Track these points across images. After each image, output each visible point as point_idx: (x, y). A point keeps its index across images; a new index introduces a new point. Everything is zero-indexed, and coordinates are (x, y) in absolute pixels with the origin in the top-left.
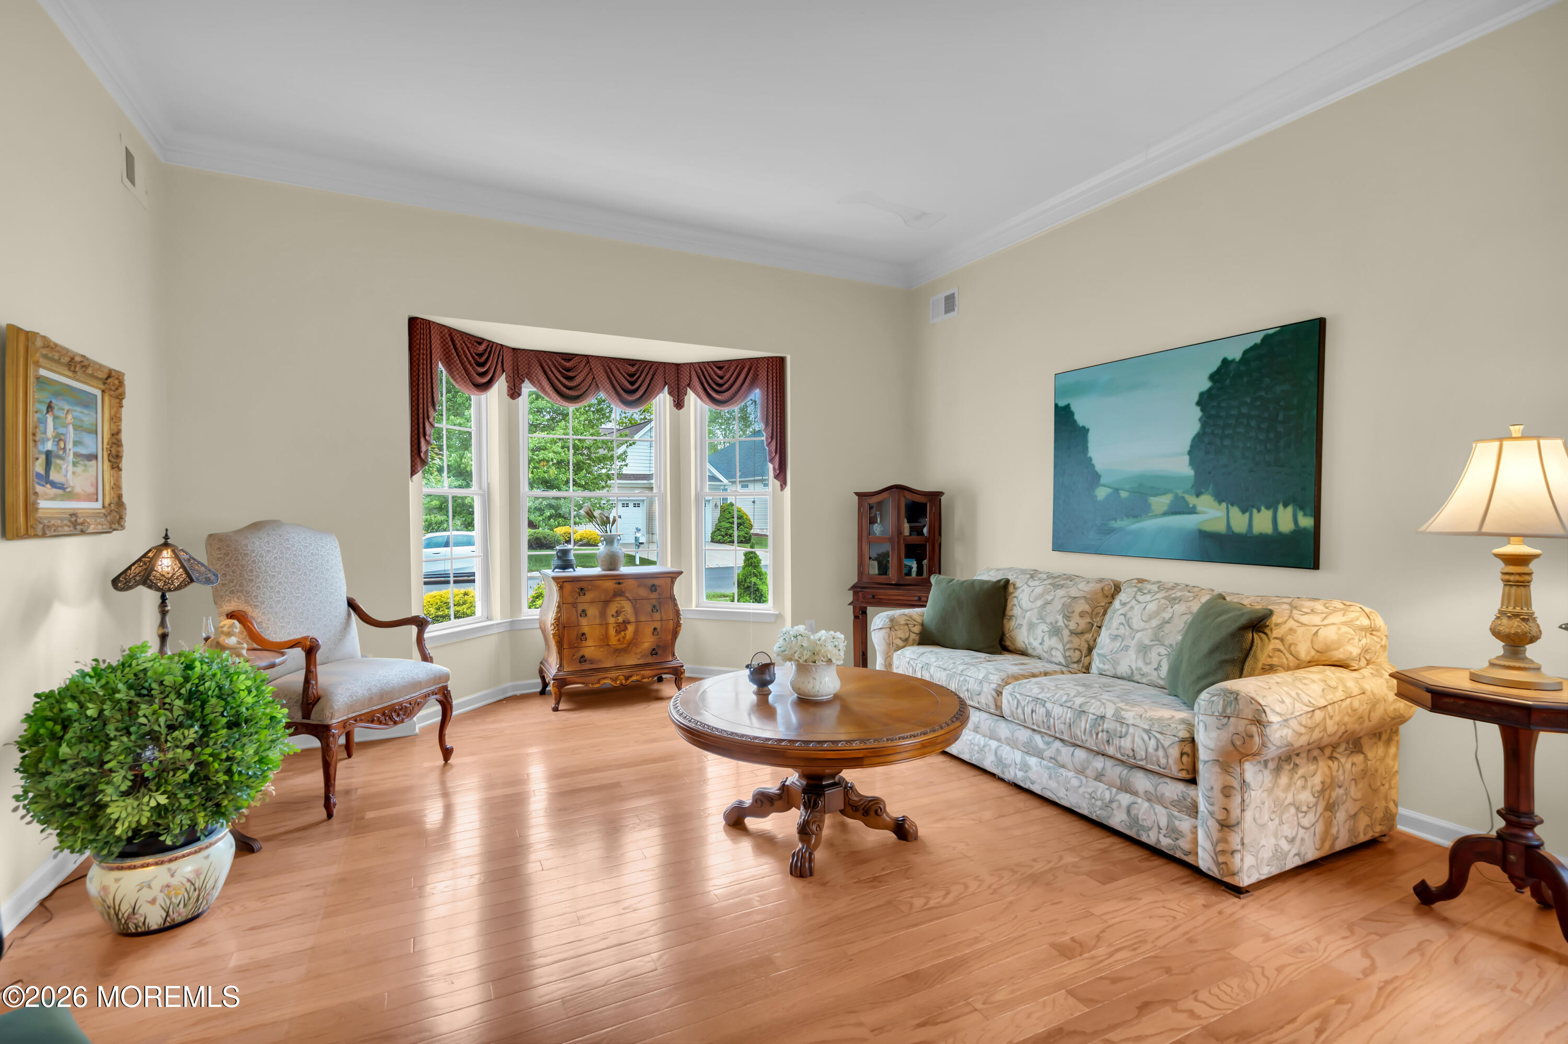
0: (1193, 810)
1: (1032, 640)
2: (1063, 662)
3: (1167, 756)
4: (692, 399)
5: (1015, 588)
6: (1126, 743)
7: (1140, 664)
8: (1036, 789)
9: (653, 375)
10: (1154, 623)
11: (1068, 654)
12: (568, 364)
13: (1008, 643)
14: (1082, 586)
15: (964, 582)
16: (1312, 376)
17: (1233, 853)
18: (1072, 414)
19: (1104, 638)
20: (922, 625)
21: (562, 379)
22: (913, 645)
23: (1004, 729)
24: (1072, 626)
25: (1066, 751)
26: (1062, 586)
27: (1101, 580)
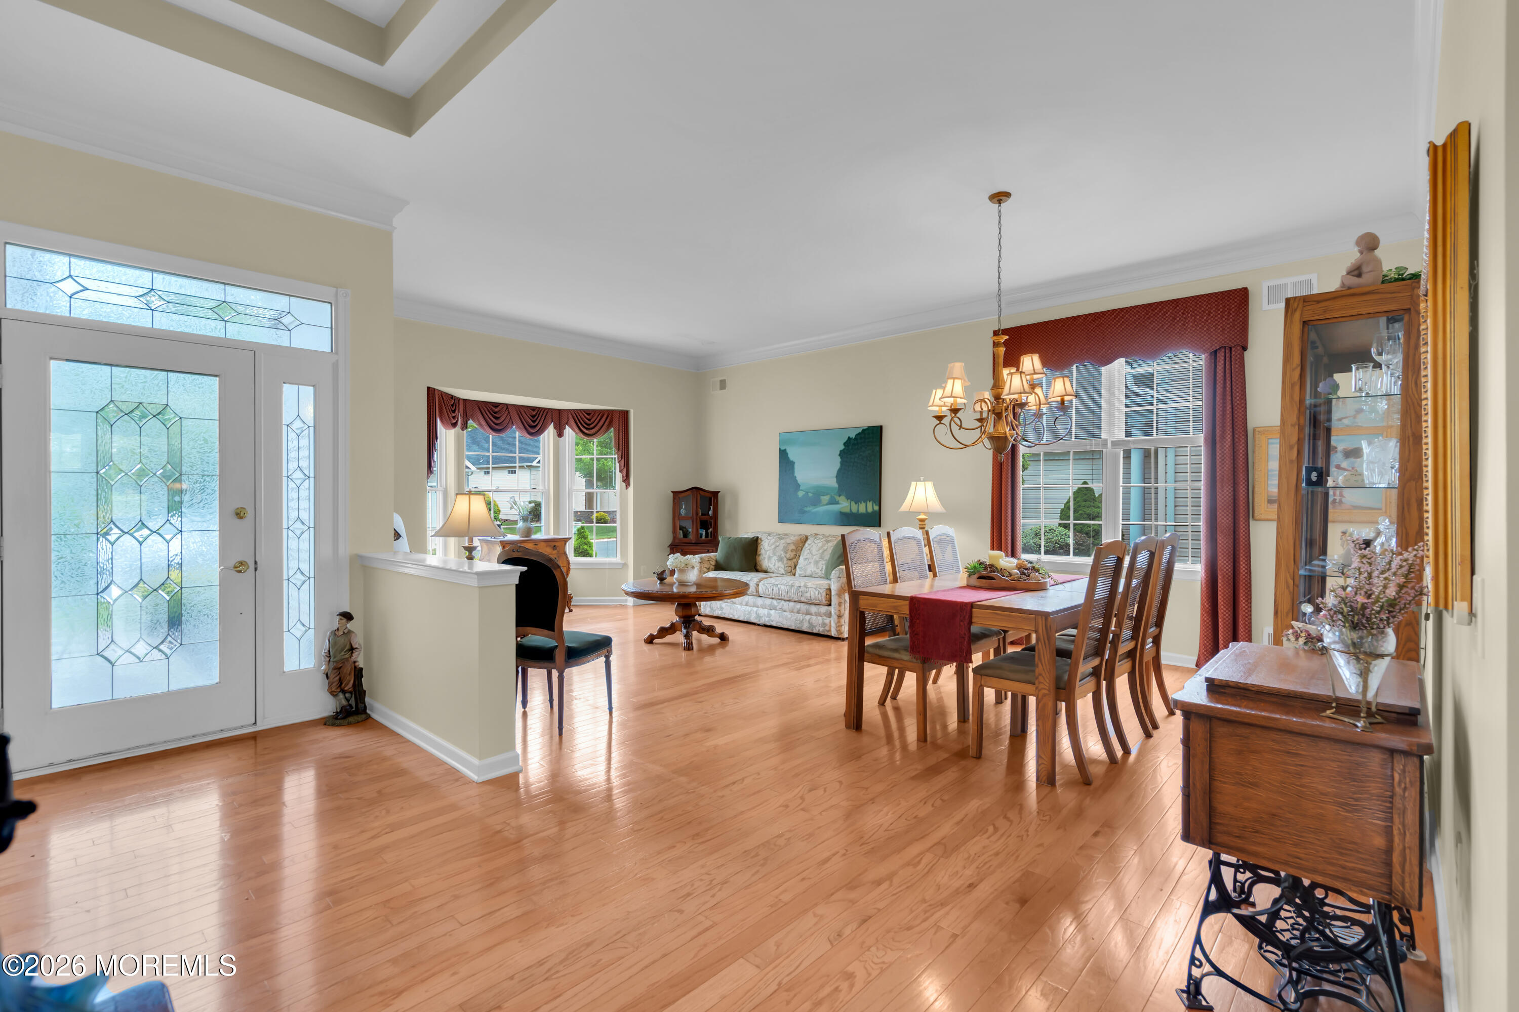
0: (830, 615)
1: (770, 565)
2: (784, 573)
3: (822, 596)
4: (569, 432)
5: (761, 541)
6: (808, 595)
7: (815, 569)
8: (774, 624)
9: (545, 417)
10: (821, 551)
11: (786, 569)
12: (496, 410)
13: (758, 568)
14: (792, 538)
15: (736, 538)
16: (878, 448)
17: (842, 626)
18: (787, 454)
19: (801, 560)
20: (716, 561)
21: (492, 418)
22: (712, 570)
23: (760, 601)
24: (788, 556)
25: (786, 604)
26: (783, 538)
27: (800, 535)
